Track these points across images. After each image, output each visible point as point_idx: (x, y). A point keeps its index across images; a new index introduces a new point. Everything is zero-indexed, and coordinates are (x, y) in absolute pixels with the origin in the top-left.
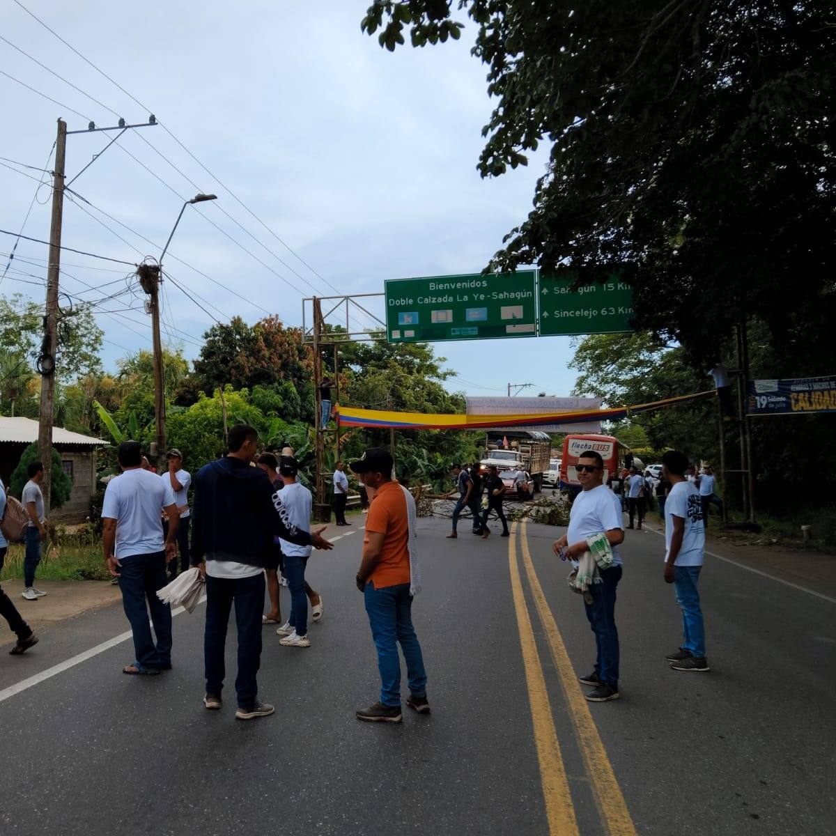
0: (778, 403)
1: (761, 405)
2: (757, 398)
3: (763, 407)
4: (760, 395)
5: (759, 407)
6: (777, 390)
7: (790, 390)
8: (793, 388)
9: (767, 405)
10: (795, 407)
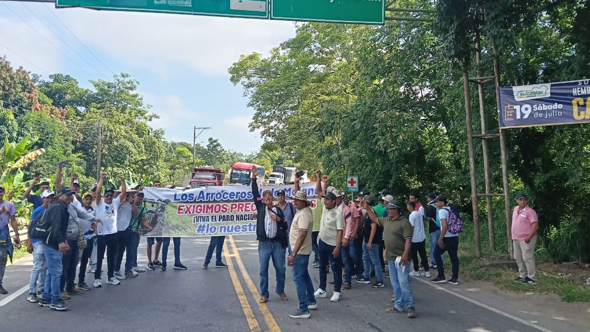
0: (549, 111)
1: (522, 115)
2: (517, 107)
3: (526, 117)
4: (521, 104)
5: (518, 117)
6: (549, 95)
7: (571, 94)
8: (575, 92)
9: (531, 115)
10: (579, 114)
